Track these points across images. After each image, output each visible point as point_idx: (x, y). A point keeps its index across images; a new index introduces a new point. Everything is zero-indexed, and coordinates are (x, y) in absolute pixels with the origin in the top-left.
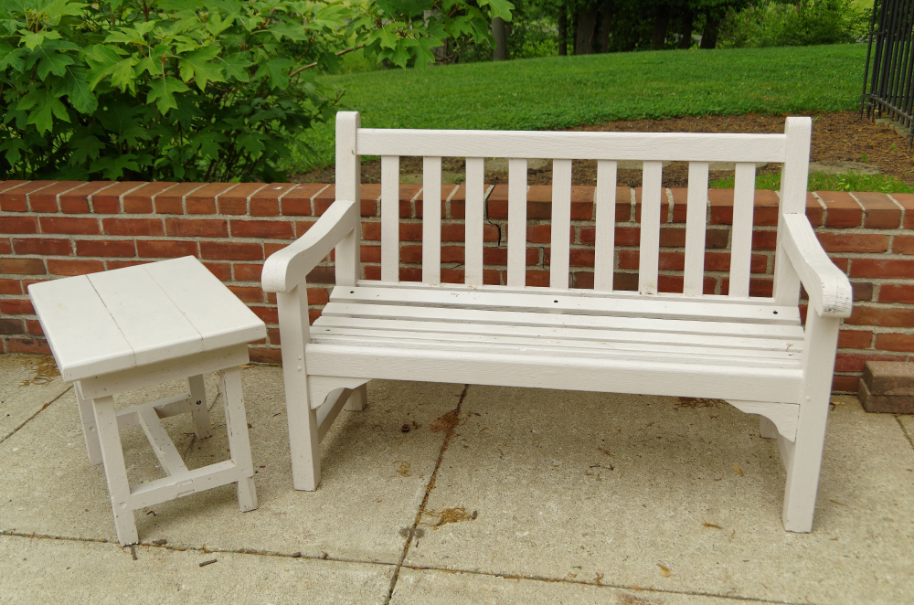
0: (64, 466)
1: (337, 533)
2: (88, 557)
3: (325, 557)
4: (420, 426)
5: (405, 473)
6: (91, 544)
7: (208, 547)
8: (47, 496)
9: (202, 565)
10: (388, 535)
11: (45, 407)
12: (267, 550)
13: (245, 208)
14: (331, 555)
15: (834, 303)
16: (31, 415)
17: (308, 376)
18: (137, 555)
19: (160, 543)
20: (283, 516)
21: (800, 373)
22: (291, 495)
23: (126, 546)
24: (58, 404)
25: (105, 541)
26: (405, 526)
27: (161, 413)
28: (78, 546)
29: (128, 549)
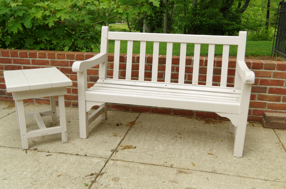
0: (10, 129)
1: (91, 150)
2: (12, 152)
3: (86, 156)
4: (123, 124)
5: (115, 136)
6: (14, 149)
7: (50, 151)
8: (3, 136)
9: (47, 156)
10: (107, 151)
11: (8, 114)
12: (68, 153)
13: (74, 58)
14: (88, 155)
15: (249, 79)
16: (4, 116)
17: (86, 101)
18: (27, 152)
19: (36, 149)
20: (75, 145)
21: (239, 104)
22: (79, 139)
23: (24, 150)
24: (12, 114)
25: (18, 148)
26: (112, 149)
27: (42, 115)
28: (9, 149)
29: (25, 151)
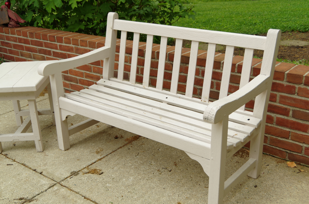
1: (54, 166)
3: (41, 173)
4: (123, 138)
5: (98, 152)
7: (16, 160)
9: (7, 165)
10: (67, 172)
12: (29, 166)
15: (207, 116)
17: (60, 108)
19: (6, 155)
20: (46, 156)
26: (75, 170)
27: (39, 113)
